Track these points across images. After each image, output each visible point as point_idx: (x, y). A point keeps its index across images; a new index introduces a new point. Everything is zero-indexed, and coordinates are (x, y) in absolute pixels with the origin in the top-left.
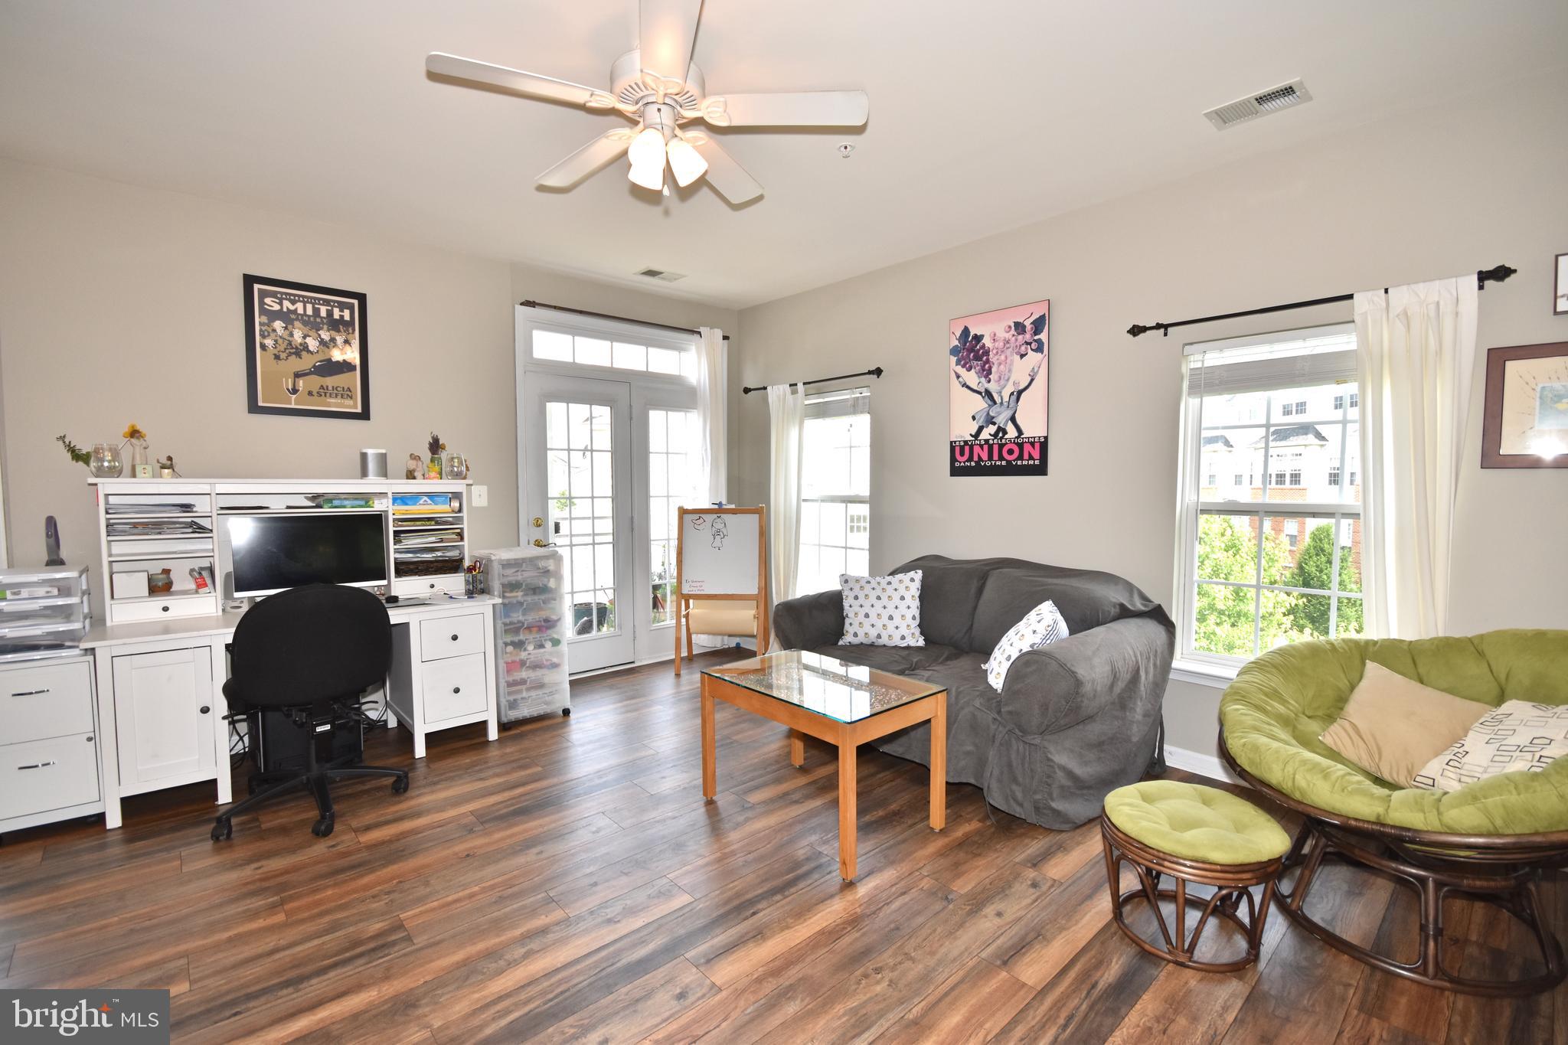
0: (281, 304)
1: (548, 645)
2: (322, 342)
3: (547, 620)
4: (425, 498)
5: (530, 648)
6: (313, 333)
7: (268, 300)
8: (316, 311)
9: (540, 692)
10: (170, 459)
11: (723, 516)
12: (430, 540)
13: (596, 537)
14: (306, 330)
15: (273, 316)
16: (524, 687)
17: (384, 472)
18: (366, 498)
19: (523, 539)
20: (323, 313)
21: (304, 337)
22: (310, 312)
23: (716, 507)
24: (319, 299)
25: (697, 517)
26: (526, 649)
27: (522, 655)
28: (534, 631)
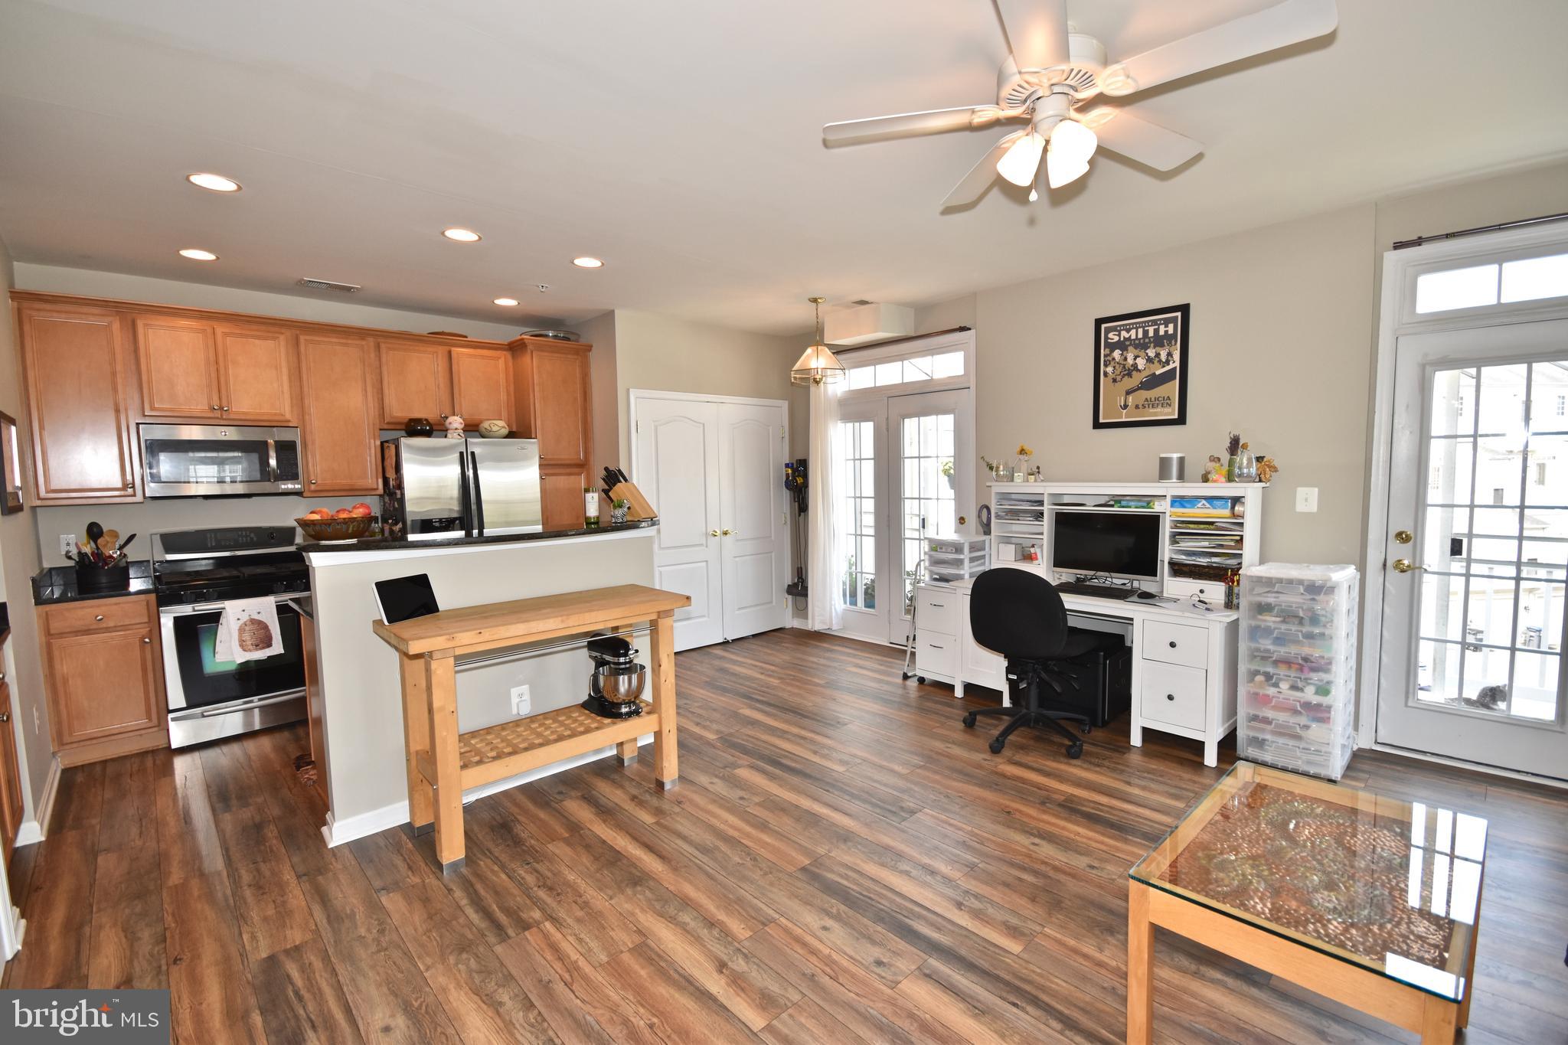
0: (1119, 335)
2: (1150, 360)
3: (1307, 659)
4: (1204, 502)
5: (1284, 686)
6: (1142, 353)
7: (1110, 335)
8: (1146, 333)
9: (1291, 743)
10: (1038, 468)
12: (1203, 544)
14: (1137, 352)
15: (1112, 347)
16: (1269, 727)
17: (1181, 477)
18: (1148, 499)
20: (1151, 334)
21: (1135, 359)
22: (1140, 335)
24: (1148, 322)
26: (1276, 685)
27: (1271, 691)
28: (1290, 667)
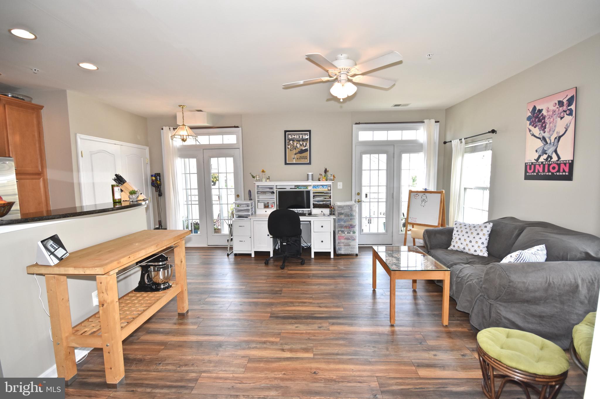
0: (292, 136)
1: (352, 233)
2: (301, 145)
3: (351, 225)
4: (321, 186)
5: (346, 233)
6: (298, 143)
7: (289, 136)
8: (299, 137)
9: (348, 247)
10: (269, 177)
11: (426, 194)
12: (322, 198)
13: (379, 199)
14: (297, 142)
15: (290, 140)
16: (343, 245)
17: (313, 179)
18: (306, 186)
19: (353, 199)
20: (301, 137)
21: (297, 144)
22: (298, 137)
23: (424, 190)
24: (300, 133)
25: (416, 194)
26: (344, 233)
27: (343, 235)
28: (347, 228)
